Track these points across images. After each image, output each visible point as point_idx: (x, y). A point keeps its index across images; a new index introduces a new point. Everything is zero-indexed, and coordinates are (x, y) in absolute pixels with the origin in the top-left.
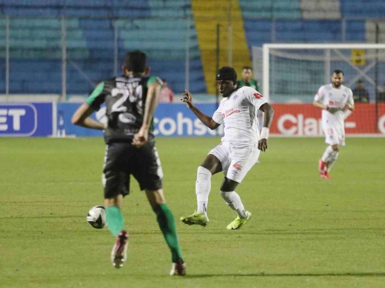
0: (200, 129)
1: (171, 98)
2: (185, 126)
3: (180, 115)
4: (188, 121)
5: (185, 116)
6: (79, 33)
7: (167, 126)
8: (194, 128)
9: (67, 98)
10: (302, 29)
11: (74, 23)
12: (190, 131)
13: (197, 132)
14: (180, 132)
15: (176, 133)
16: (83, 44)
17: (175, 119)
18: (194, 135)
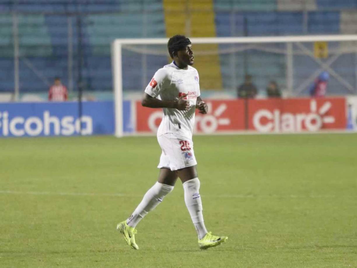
0: (67, 129)
1: (65, 97)
2: (52, 125)
3: (46, 115)
4: (55, 120)
5: (51, 115)
6: (44, 30)
7: (34, 126)
8: (61, 127)
9: (20, 97)
10: (276, 22)
11: (41, 19)
12: (57, 131)
13: (65, 132)
14: (47, 131)
15: (42, 134)
16: (48, 41)
17: (42, 118)
18: (61, 135)
